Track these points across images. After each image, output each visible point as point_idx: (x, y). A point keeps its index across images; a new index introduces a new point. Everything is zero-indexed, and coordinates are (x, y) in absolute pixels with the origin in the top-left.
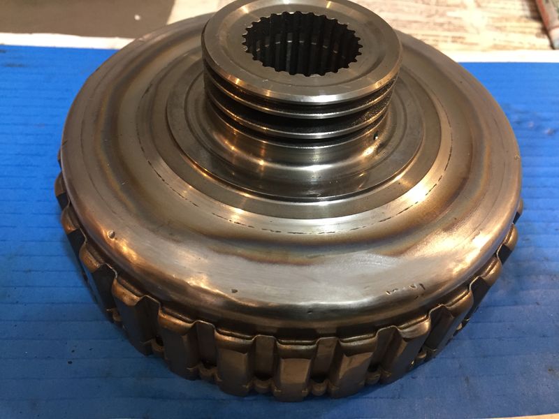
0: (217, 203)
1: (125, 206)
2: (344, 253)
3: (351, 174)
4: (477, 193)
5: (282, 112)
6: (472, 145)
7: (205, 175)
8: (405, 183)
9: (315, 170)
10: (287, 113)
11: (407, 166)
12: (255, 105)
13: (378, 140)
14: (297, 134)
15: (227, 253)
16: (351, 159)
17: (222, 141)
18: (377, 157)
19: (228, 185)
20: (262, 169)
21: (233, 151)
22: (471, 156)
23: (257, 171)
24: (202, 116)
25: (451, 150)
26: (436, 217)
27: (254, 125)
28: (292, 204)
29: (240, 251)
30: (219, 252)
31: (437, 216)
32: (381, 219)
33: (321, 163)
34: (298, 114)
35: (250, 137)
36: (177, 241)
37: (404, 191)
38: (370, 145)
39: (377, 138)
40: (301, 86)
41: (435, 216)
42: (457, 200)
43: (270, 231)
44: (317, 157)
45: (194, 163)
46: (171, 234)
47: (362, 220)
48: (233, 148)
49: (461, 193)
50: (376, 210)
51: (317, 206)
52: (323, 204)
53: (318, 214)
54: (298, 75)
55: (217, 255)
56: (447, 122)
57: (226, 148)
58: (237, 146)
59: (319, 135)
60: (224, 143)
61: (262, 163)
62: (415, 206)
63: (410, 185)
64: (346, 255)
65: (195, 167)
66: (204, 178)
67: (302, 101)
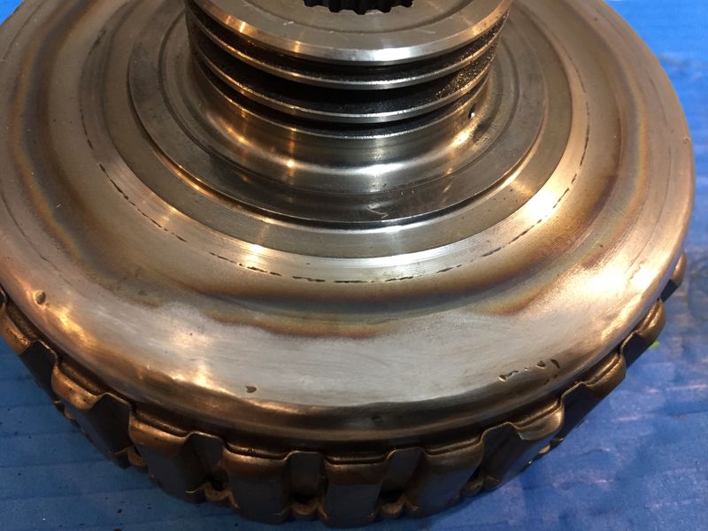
0: (217, 235)
1: (63, 246)
2: (428, 314)
3: (435, 177)
4: (632, 202)
5: (320, 79)
6: (619, 120)
7: (197, 187)
8: (522, 189)
9: (377, 173)
10: (327, 81)
11: (522, 161)
12: (273, 68)
13: (476, 118)
14: (345, 115)
15: (236, 323)
16: (434, 152)
17: (221, 126)
18: (475, 148)
19: (235, 203)
20: (292, 174)
21: (242, 144)
22: (619, 141)
23: (284, 178)
24: (187, 85)
25: (588, 131)
26: (571, 245)
27: (273, 101)
28: (342, 232)
29: (259, 317)
30: (223, 321)
31: (573, 243)
32: (486, 252)
33: (386, 161)
34: (347, 82)
35: (268, 121)
36: (152, 305)
37: (519, 203)
38: (463, 128)
39: (473, 115)
40: (350, 32)
41: (569, 242)
42: (602, 214)
43: (307, 281)
44: (379, 153)
45: (177, 167)
46: (142, 293)
47: (455, 255)
48: (242, 140)
49: (607, 203)
50: (477, 237)
51: (382, 234)
52: (392, 230)
53: (384, 249)
54: (344, 12)
55: (220, 326)
56: (579, 84)
57: (229, 138)
58: (248, 136)
59: (382, 116)
60: (227, 131)
61: (291, 164)
62: (538, 226)
63: (528, 192)
64: (431, 315)
65: (180, 174)
66: (195, 192)
67: (354, 59)
